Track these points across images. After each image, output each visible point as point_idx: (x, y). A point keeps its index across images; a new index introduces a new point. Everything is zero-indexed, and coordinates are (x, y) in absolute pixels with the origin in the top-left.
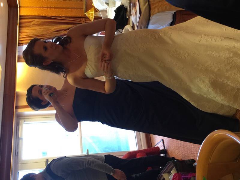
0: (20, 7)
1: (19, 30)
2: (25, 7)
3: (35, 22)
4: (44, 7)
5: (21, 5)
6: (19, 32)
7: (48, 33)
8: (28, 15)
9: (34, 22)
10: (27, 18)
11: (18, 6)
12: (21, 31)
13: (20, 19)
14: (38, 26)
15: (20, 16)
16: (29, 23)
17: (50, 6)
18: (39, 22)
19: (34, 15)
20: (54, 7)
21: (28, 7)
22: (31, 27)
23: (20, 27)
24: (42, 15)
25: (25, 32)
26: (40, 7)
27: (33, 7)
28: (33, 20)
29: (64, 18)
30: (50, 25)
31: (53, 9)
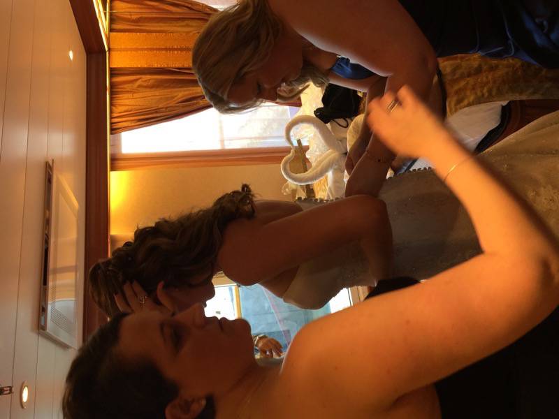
0: (109, 49)
1: (111, 99)
2: (121, 50)
3: (143, 81)
4: (160, 49)
5: (111, 47)
6: (111, 104)
7: (168, 106)
8: (128, 66)
9: (140, 81)
11: (107, 49)
12: (116, 102)
13: (112, 75)
14: (148, 90)
15: (111, 69)
16: (130, 85)
17: (171, 47)
18: (151, 81)
19: (139, 66)
20: (179, 47)
21: (126, 49)
22: (135, 93)
23: (112, 93)
24: (156, 66)
25: (123, 103)
26: (152, 49)
27: (137, 49)
28: (138, 77)
30: (174, 87)
31: (177, 53)
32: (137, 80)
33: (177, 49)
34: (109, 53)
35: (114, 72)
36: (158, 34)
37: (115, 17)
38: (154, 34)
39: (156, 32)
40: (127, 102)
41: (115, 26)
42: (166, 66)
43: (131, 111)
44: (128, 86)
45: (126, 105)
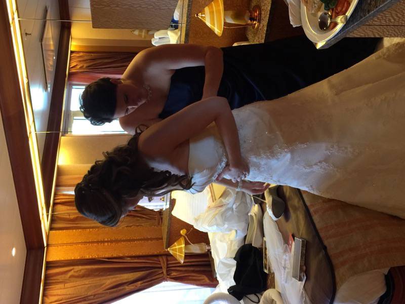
0: (48, 245)
1: (44, 290)
2: (57, 245)
4: (92, 242)
5: (50, 242)
6: (44, 295)
7: (96, 293)
8: (63, 259)
10: (61, 264)
11: (45, 245)
12: (49, 292)
13: (47, 268)
14: (79, 279)
15: (47, 263)
16: (63, 276)
17: (102, 240)
18: (83, 271)
19: (73, 258)
20: (109, 240)
21: (63, 244)
22: (66, 283)
24: (87, 257)
25: (55, 294)
26: (85, 243)
27: (71, 244)
28: (71, 268)
29: (128, 260)
30: (102, 276)
31: (108, 245)
32: (71, 270)
33: (107, 242)
34: (47, 249)
35: (49, 265)
36: (91, 230)
37: (56, 218)
38: (88, 230)
39: (90, 228)
40: (59, 292)
41: (55, 226)
42: (97, 257)
43: (61, 300)
44: (61, 277)
45: (58, 295)
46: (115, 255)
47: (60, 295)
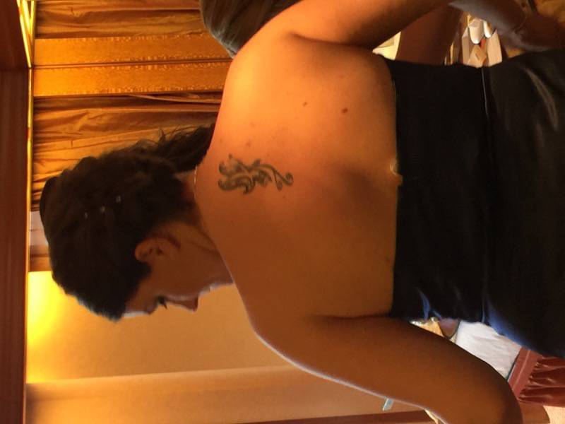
0: (34, 66)
1: (34, 150)
2: (52, 67)
3: (90, 119)
4: (122, 63)
5: (37, 62)
6: (34, 159)
8: (65, 94)
9: (85, 118)
10: (61, 105)
11: (30, 66)
12: (40, 154)
13: (36, 111)
14: (100, 133)
15: (36, 100)
16: (67, 126)
17: (141, 59)
18: (105, 119)
19: (85, 93)
20: (155, 58)
21: (65, 66)
22: (74, 139)
23: (35, 141)
24: (113, 91)
25: (54, 158)
26: (107, 64)
27: (79, 65)
28: (83, 111)
29: (195, 99)
31: (153, 69)
32: (80, 116)
33: (152, 62)
34: (33, 73)
35: (41, 105)
36: (118, 38)
37: (44, 15)
38: (112, 39)
39: (115, 35)
40: (62, 154)
41: (46, 29)
42: (132, 91)
44: (64, 129)
45: (60, 160)
46: (167, 89)
47: (64, 160)
